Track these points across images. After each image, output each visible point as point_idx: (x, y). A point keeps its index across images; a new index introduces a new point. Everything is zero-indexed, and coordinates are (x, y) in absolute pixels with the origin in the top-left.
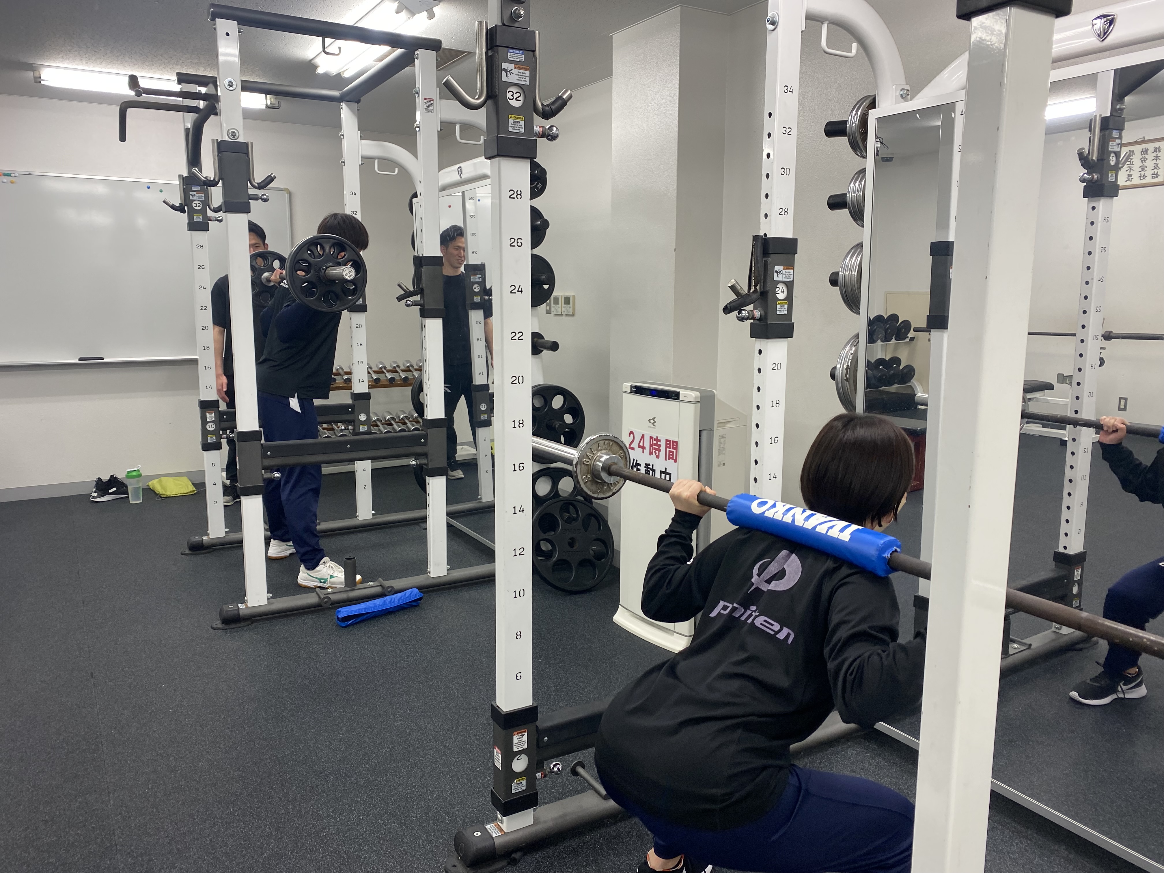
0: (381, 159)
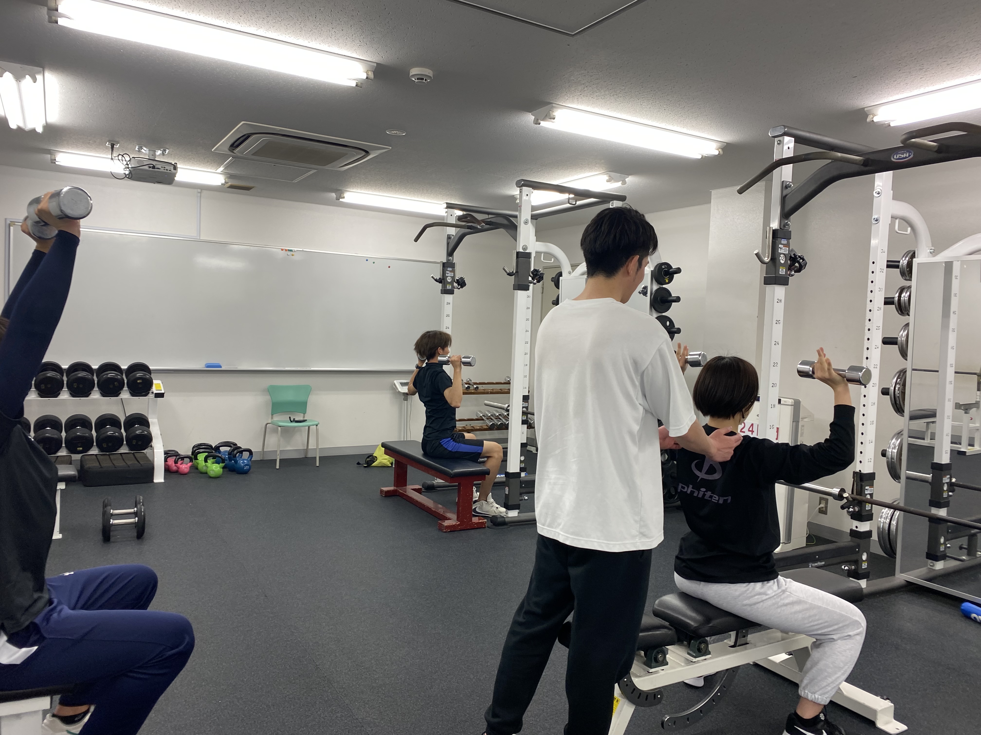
0: (545, 253)
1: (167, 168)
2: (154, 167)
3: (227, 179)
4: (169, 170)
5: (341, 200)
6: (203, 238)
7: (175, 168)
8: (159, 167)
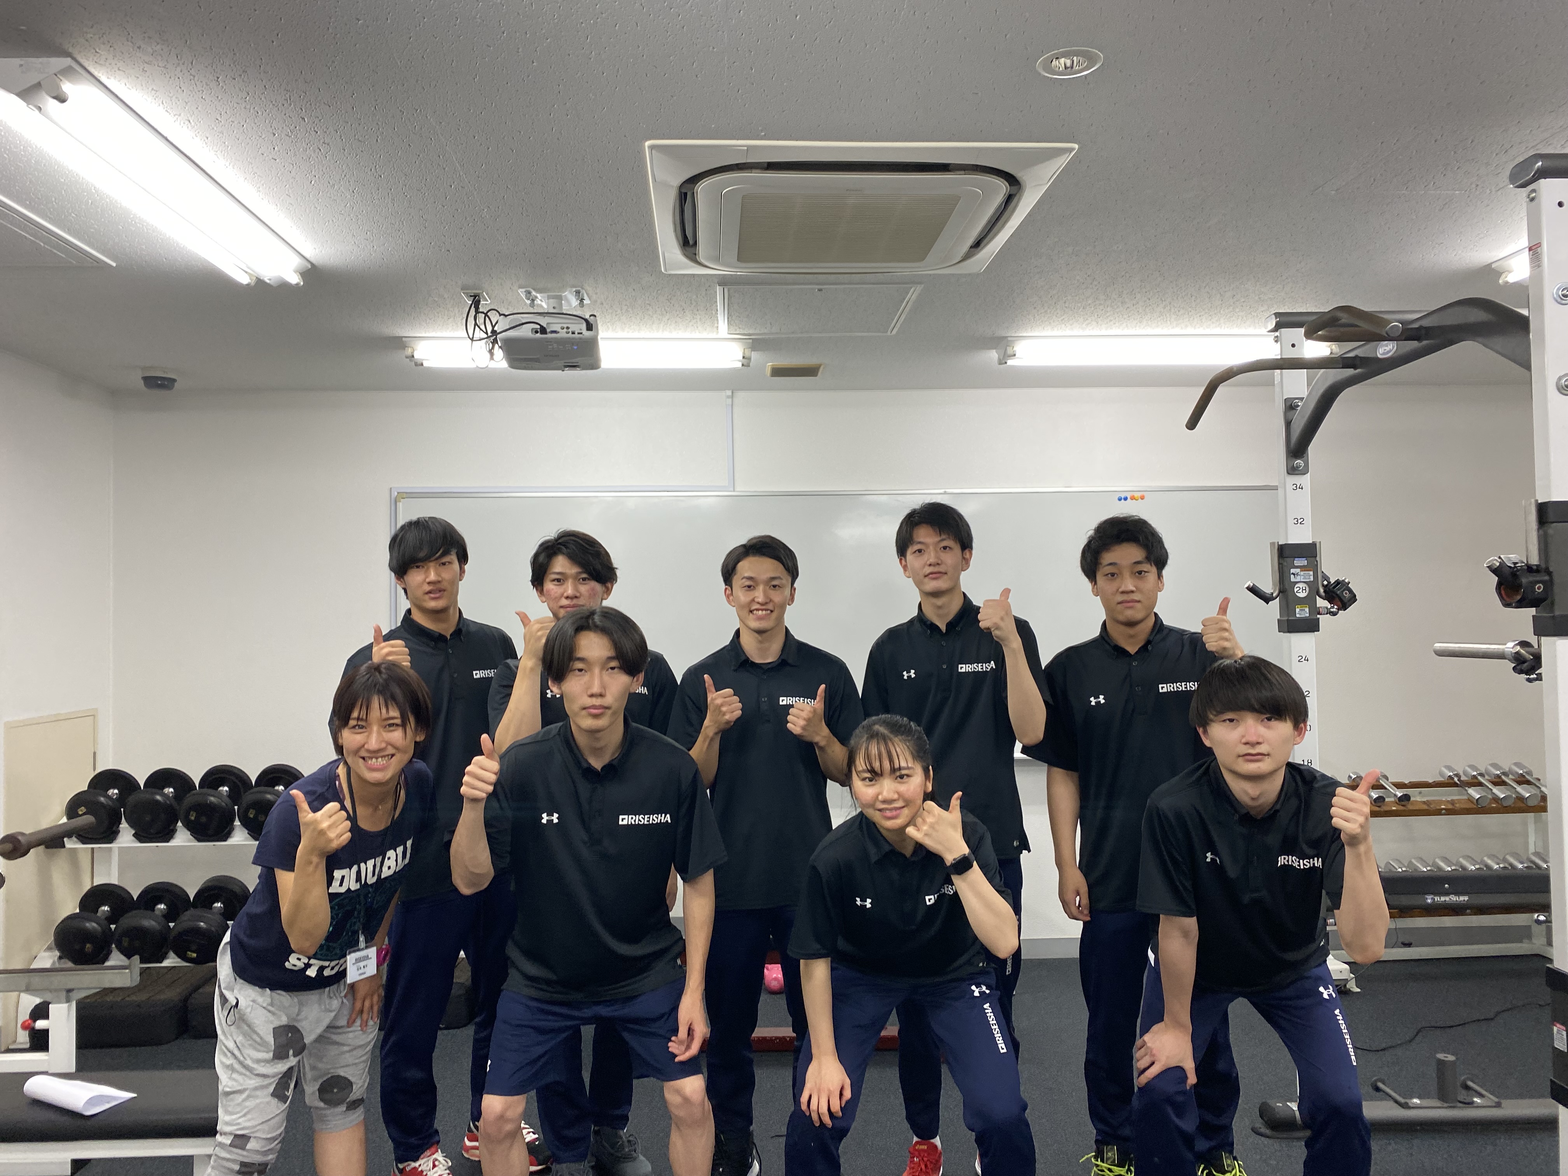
1: (573, 328)
2: (543, 330)
3: (746, 351)
4: (579, 333)
5: (1010, 362)
6: (742, 488)
7: (590, 327)
8: (556, 327)
